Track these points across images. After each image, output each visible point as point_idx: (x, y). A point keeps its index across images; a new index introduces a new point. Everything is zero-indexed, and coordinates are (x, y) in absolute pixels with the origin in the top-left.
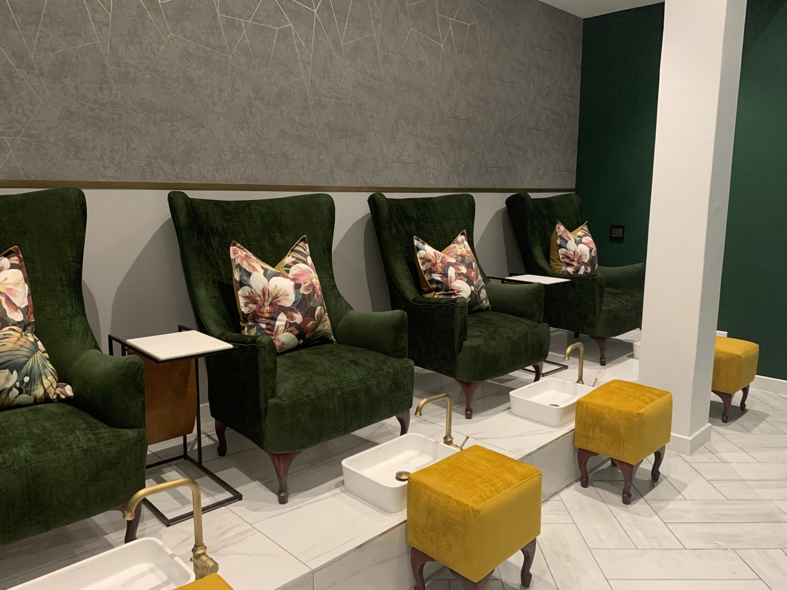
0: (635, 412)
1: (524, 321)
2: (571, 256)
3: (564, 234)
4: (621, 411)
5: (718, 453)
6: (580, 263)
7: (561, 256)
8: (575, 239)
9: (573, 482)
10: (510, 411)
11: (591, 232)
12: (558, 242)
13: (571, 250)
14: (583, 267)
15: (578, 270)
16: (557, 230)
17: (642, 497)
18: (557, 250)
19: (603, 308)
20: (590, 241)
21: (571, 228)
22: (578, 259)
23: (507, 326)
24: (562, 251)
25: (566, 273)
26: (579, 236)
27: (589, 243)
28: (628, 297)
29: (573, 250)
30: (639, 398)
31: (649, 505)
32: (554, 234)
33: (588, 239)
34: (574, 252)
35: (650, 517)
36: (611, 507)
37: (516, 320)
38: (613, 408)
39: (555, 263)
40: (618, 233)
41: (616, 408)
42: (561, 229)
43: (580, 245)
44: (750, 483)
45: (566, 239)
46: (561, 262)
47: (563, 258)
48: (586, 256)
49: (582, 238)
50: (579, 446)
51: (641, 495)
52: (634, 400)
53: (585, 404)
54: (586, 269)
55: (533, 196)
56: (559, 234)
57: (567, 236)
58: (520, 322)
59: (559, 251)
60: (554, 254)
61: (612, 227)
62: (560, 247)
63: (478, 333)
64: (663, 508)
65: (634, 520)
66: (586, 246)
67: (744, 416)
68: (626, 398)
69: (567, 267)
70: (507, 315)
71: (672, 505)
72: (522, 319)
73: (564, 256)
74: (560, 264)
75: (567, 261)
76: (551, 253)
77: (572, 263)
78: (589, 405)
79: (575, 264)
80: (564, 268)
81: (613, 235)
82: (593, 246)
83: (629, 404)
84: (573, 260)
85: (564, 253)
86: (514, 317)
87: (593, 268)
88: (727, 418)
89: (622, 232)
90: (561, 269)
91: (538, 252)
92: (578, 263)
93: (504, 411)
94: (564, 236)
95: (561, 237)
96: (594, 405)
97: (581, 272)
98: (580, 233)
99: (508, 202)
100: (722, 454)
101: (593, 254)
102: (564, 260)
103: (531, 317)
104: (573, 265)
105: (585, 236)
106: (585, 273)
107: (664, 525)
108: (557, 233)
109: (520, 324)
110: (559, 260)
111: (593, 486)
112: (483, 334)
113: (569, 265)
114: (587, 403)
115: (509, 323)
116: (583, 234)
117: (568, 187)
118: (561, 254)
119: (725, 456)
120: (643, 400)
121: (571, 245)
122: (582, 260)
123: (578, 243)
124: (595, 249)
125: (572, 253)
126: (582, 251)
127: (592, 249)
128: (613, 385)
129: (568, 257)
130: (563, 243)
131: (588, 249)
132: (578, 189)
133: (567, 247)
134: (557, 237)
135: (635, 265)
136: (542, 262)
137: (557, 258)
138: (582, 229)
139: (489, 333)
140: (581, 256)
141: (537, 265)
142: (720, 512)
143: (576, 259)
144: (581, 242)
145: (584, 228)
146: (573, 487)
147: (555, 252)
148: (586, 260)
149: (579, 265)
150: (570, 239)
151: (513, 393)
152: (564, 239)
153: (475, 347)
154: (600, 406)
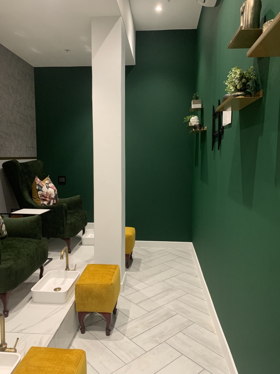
0: (109, 283)
1: (33, 240)
2: (45, 195)
3: (40, 183)
4: (102, 285)
5: (133, 286)
6: (50, 199)
7: (39, 196)
8: (46, 186)
9: (76, 333)
10: (32, 301)
11: (52, 181)
12: (37, 188)
13: (45, 192)
14: (52, 201)
15: (49, 203)
16: (36, 181)
17: (114, 327)
18: (37, 192)
19: (68, 222)
20: (53, 186)
21: (42, 179)
22: (49, 196)
23: (25, 246)
24: (40, 193)
25: (43, 205)
26: (46, 184)
27: (53, 187)
28: (77, 214)
29: (46, 191)
30: (108, 274)
31: (119, 331)
32: (34, 183)
33: (51, 185)
34: (47, 193)
35: (123, 339)
36: (102, 341)
37: (28, 241)
38: (97, 283)
39: (36, 200)
40: (63, 180)
41: (99, 284)
42: (38, 180)
43: (49, 188)
44: (152, 299)
45: (41, 186)
46: (40, 199)
47: (40, 197)
48: (53, 194)
49: (49, 184)
50: (78, 310)
51: (112, 326)
52: (106, 276)
53: (81, 285)
54: (54, 201)
55: (20, 161)
56: (37, 183)
57: (42, 184)
58: (31, 242)
59: (38, 193)
60: (35, 194)
61: (59, 177)
62: (39, 190)
63: (8, 257)
64: (126, 330)
65: (117, 345)
66: (52, 189)
67: (133, 262)
68: (102, 276)
69: (43, 201)
70: (21, 239)
71: (129, 326)
72: (31, 240)
73: (41, 196)
74: (39, 200)
75: (44, 198)
76: (33, 194)
77: (46, 199)
78: (83, 285)
79: (48, 199)
80: (42, 202)
81: (60, 181)
82: (55, 188)
83: (105, 279)
84: (47, 197)
85: (41, 194)
86: (25, 239)
87: (56, 201)
88: (129, 266)
89: (64, 179)
90: (40, 203)
91: (26, 194)
92: (49, 198)
93: (28, 302)
94: (40, 184)
95: (39, 185)
96: (86, 284)
97: (51, 204)
98: (47, 182)
99: (4, 165)
100: (135, 286)
101: (56, 193)
102: (42, 198)
103: (35, 237)
104: (46, 200)
105: (50, 183)
106: (53, 203)
107: (130, 340)
108: (36, 183)
109: (31, 243)
110: (39, 198)
111: (88, 331)
112: (11, 257)
113: (44, 200)
114: (82, 285)
115: (25, 244)
116: (49, 182)
117: (33, 156)
118: (40, 194)
119: (136, 287)
120: (110, 274)
121: (45, 189)
122: (51, 197)
123: (48, 187)
124: (56, 190)
125: (45, 193)
126: (51, 191)
127: (55, 190)
128: (91, 268)
129: (44, 196)
130: (40, 188)
131: (53, 190)
132: (38, 157)
133: (43, 190)
134: (36, 185)
135: (76, 196)
136: (29, 200)
137: (37, 197)
138: (47, 179)
139: (15, 255)
140: (50, 195)
141: (27, 202)
142: (149, 321)
143: (48, 197)
144: (49, 187)
145: (48, 179)
146: (77, 336)
147: (36, 194)
148: (53, 196)
149: (50, 200)
150: (43, 185)
151: (33, 289)
152: (40, 186)
153: (9, 267)
154: (90, 285)
